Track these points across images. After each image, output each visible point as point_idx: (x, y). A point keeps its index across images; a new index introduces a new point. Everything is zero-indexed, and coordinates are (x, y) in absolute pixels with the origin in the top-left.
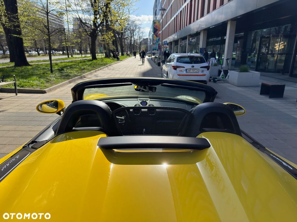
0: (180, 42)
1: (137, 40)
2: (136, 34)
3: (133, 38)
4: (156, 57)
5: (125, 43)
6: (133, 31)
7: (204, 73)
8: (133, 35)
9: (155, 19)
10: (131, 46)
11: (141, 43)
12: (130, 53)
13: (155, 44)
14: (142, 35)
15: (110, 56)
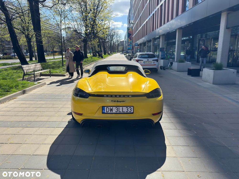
0: (147, 44)
1: (116, 42)
2: (115, 38)
3: (112, 42)
4: (129, 55)
5: (106, 45)
6: (113, 36)
7: (155, 64)
8: (113, 39)
9: (129, 26)
10: (111, 48)
11: (118, 44)
12: (110, 52)
13: (129, 45)
14: (119, 39)
15: (96, 55)
